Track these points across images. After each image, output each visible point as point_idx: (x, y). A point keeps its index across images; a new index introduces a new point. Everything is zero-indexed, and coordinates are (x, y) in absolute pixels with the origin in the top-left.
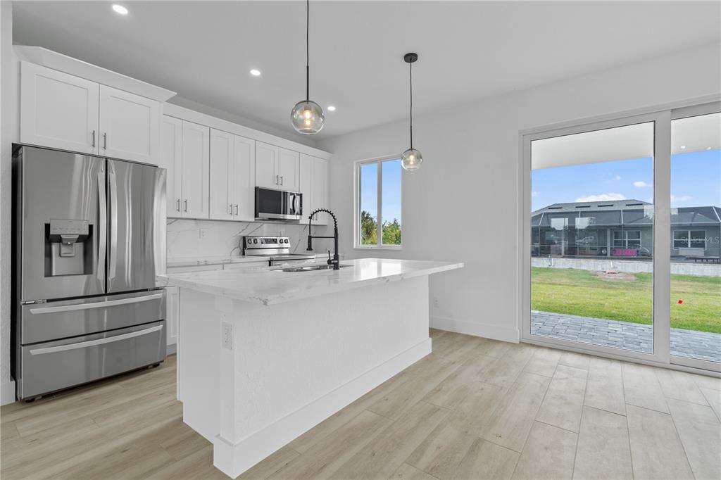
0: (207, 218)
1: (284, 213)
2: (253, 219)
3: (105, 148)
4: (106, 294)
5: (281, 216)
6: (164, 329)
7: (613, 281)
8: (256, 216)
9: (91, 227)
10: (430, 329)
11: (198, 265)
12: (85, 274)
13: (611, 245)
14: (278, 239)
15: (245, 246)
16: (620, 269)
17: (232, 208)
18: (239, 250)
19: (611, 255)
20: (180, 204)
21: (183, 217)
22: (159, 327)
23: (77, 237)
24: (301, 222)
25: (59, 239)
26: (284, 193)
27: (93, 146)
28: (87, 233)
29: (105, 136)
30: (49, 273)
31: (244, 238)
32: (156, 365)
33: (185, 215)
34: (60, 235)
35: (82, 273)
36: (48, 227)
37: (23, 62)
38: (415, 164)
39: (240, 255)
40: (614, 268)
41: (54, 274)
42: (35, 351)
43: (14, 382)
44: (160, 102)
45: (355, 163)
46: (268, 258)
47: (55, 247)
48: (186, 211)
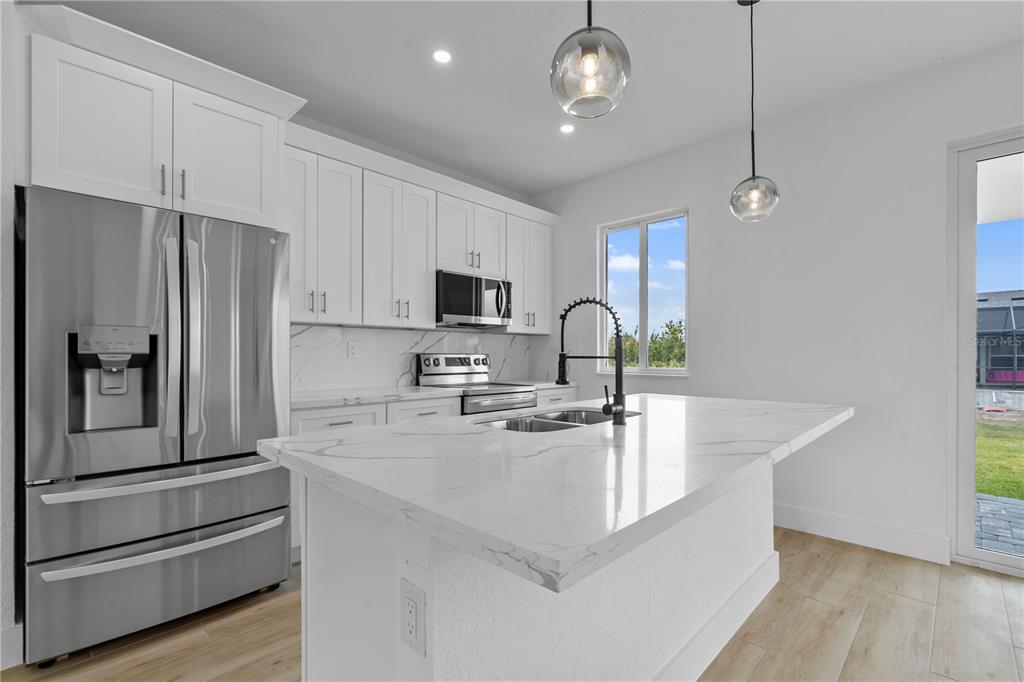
0: (360, 323)
1: (476, 315)
2: (433, 325)
3: (183, 197)
4: (183, 463)
5: (473, 319)
6: (287, 521)
7: (1002, 424)
8: (439, 319)
9: (153, 339)
10: (776, 528)
11: (345, 405)
12: (145, 425)
13: (987, 364)
14: (473, 358)
15: (419, 370)
16: (1009, 403)
17: (400, 307)
18: (409, 377)
19: (987, 381)
20: (316, 299)
21: (320, 321)
22: (278, 520)
23: (129, 357)
24: (509, 330)
25: (94, 362)
26: (477, 279)
27: (163, 193)
28: (145, 349)
29: (183, 176)
30: (77, 427)
31: (418, 357)
32: (273, 588)
33: (323, 319)
34: (96, 355)
35: (140, 422)
36: (73, 339)
37: (35, 36)
38: (763, 206)
39: (411, 385)
40: (999, 402)
41: (88, 427)
42: (49, 575)
43: (21, 626)
44: (280, 118)
45: (598, 227)
46: (459, 391)
47: (90, 377)
48: (324, 311)
